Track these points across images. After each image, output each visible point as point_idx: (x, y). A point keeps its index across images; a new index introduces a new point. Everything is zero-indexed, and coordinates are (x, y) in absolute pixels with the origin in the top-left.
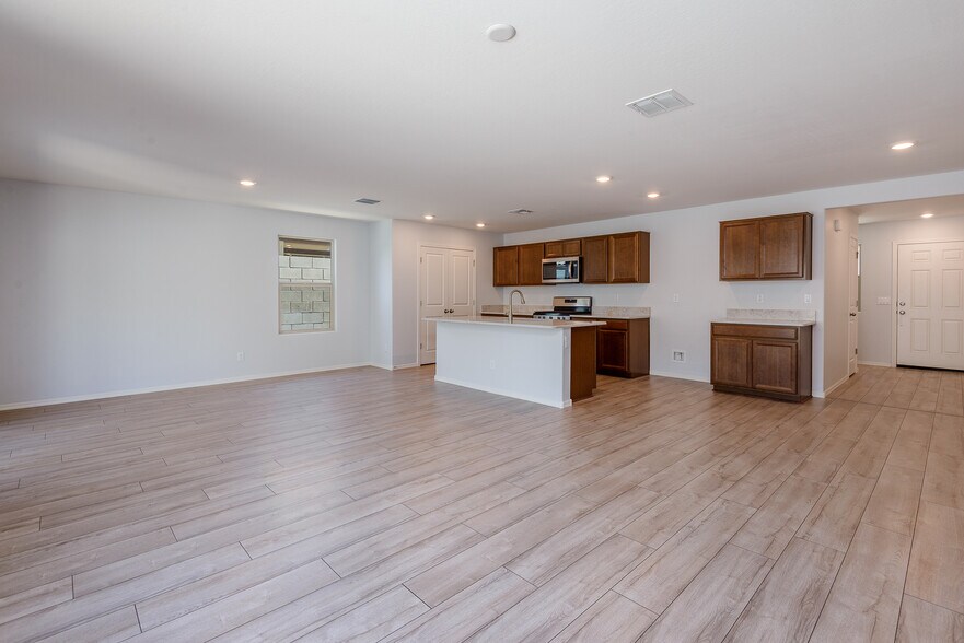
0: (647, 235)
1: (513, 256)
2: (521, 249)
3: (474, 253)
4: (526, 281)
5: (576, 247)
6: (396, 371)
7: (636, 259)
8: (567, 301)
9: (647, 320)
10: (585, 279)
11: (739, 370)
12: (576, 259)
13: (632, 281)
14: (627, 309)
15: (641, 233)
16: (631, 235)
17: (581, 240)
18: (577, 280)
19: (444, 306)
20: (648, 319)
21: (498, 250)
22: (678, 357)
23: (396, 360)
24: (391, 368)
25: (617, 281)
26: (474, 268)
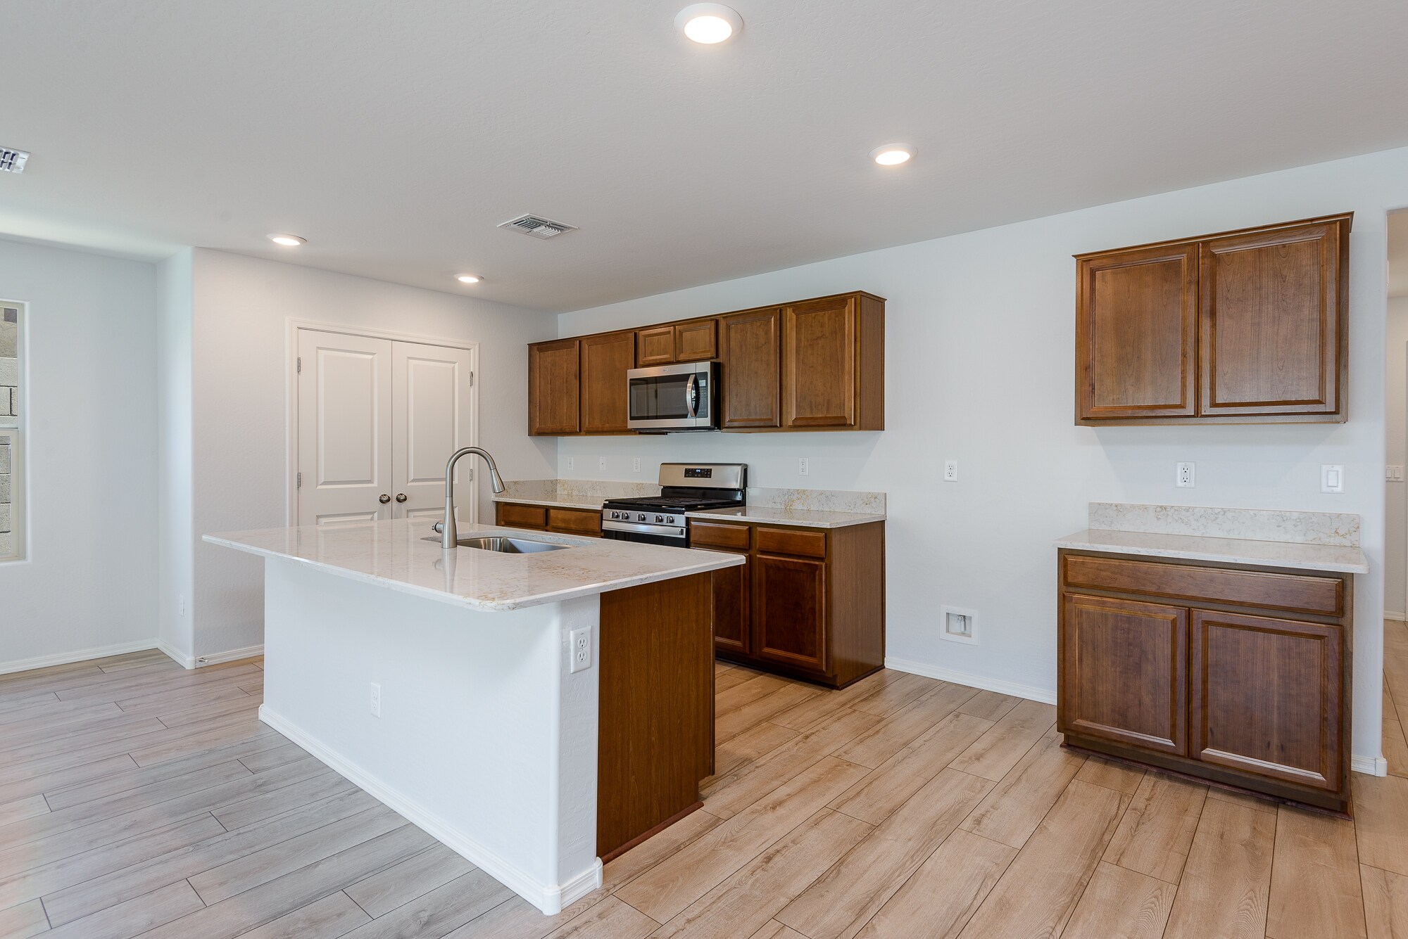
0: (880, 302)
1: (566, 362)
2: (585, 346)
3: (473, 354)
4: (597, 423)
5: (704, 336)
6: (200, 670)
7: (849, 365)
8: (690, 473)
9: (878, 527)
10: (727, 417)
11: (1147, 699)
12: (705, 367)
13: (839, 424)
14: (829, 496)
15: (860, 296)
16: (836, 303)
17: (715, 320)
18: (706, 422)
19: (378, 486)
20: (882, 524)
21: (538, 349)
22: (957, 626)
23: (201, 638)
24: (188, 661)
25: (804, 425)
26: (473, 392)
